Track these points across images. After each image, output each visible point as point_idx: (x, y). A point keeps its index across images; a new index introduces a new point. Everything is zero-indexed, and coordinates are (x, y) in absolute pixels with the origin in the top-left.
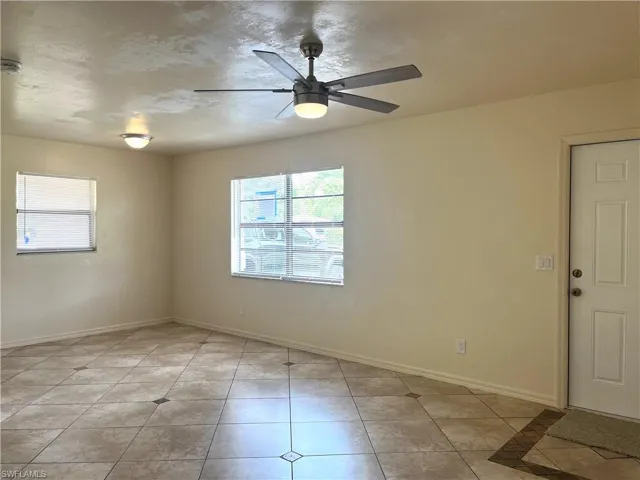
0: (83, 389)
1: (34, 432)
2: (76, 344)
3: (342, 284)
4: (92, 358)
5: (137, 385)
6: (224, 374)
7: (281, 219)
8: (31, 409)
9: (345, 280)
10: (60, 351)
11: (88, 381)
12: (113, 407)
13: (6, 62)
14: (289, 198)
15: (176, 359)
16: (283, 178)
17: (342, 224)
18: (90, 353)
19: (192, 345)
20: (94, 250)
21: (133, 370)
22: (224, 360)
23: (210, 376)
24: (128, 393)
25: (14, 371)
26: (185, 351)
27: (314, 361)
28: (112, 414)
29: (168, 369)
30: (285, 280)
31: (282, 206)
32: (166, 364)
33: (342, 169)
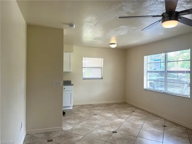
0: (94, 122)
1: (76, 135)
2: (96, 106)
3: (189, 97)
4: (99, 112)
5: (109, 124)
6: (138, 125)
7: (163, 70)
8: (78, 126)
9: (190, 96)
10: (92, 108)
11: (96, 119)
12: (100, 131)
13: (70, 25)
14: (166, 62)
15: (123, 116)
16: (163, 54)
17: (190, 72)
18: (99, 110)
19: (129, 112)
20: (102, 78)
21: (109, 118)
22: (139, 120)
23: (133, 125)
24: (105, 126)
25: (79, 113)
26: (127, 114)
27: (175, 127)
28: (99, 133)
29: (120, 120)
30: (164, 93)
31: (163, 65)
32: (119, 117)
33: (190, 50)
